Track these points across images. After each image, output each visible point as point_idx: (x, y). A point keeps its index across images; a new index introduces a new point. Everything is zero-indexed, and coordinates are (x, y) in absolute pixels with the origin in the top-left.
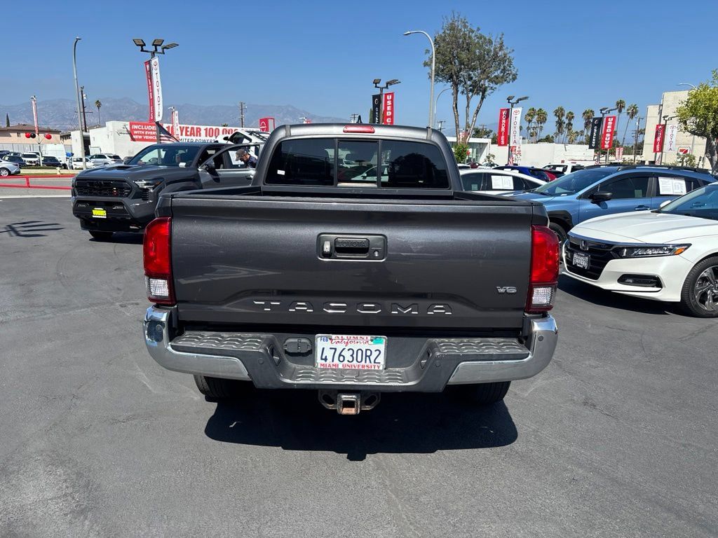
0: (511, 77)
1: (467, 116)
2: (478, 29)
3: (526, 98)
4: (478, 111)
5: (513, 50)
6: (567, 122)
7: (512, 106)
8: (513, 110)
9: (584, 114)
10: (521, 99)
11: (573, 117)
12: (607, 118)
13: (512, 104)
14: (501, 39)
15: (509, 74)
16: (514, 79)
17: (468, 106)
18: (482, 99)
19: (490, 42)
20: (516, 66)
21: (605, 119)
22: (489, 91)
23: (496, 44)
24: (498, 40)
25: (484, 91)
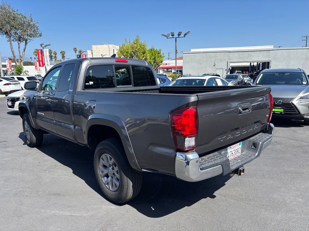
0: (39, 34)
1: (20, 52)
2: (17, 11)
3: (49, 45)
4: (24, 50)
5: (38, 23)
6: (54, 56)
7: (43, 48)
8: (44, 50)
9: (61, 53)
10: (47, 45)
11: (56, 54)
12: (83, 55)
13: (43, 47)
14: (30, 16)
15: (38, 34)
16: (40, 36)
17: (19, 47)
18: (26, 44)
19: (25, 18)
20: (40, 30)
21: (82, 55)
22: (28, 41)
23: (28, 18)
24: (29, 17)
25: (26, 41)
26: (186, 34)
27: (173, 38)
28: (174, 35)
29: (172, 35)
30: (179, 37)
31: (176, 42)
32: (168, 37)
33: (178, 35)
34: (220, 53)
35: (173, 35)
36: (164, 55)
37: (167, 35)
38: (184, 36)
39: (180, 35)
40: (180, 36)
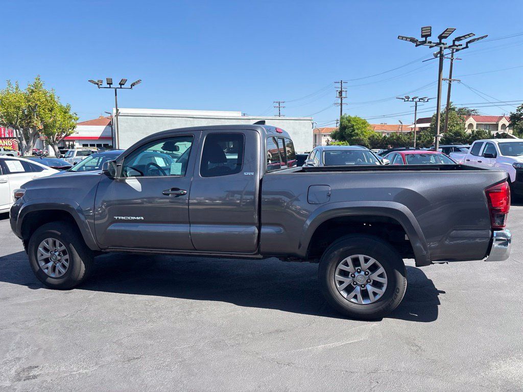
26: (133, 85)
27: (110, 87)
28: (112, 84)
29: (108, 84)
30: (121, 88)
31: (116, 95)
32: (101, 86)
33: (120, 84)
34: (179, 118)
35: (110, 84)
36: (77, 117)
37: (97, 82)
38: (131, 87)
39: (124, 84)
40: (122, 86)
